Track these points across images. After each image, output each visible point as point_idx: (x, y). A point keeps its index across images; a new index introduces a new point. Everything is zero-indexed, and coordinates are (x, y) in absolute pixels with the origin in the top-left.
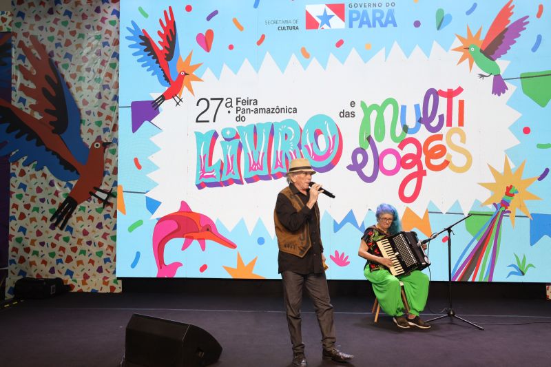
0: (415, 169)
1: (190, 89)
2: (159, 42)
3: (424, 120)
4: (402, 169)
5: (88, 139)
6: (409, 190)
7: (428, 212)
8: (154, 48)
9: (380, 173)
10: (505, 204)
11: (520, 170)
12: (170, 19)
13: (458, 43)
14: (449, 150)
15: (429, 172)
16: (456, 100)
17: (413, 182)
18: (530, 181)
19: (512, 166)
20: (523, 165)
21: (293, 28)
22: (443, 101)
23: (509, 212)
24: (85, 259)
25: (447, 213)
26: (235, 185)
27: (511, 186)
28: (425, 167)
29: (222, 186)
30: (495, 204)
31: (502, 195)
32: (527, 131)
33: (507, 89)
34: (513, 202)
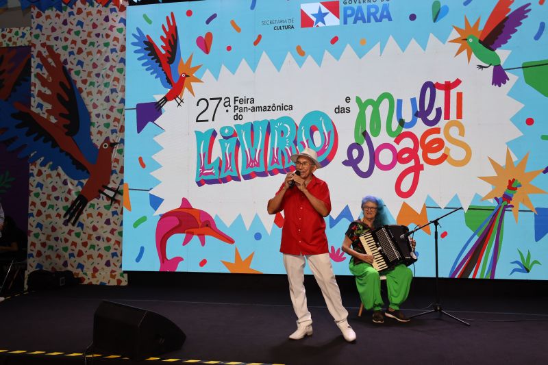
0: (412, 163)
1: (191, 90)
2: (162, 46)
3: (421, 114)
4: (398, 163)
5: (98, 140)
6: (406, 185)
7: (425, 207)
8: (157, 53)
9: (376, 168)
10: (507, 198)
11: (523, 163)
12: (172, 24)
13: (455, 35)
14: (447, 144)
15: (426, 166)
16: (453, 93)
17: (411, 177)
18: (533, 174)
19: (514, 159)
20: (526, 157)
21: (289, 27)
22: (440, 94)
23: (512, 206)
24: (95, 253)
25: (445, 208)
26: (232, 182)
27: (514, 180)
28: (422, 162)
29: (220, 183)
30: (496, 198)
31: (504, 189)
32: (530, 122)
33: (508, 79)
34: (516, 196)
